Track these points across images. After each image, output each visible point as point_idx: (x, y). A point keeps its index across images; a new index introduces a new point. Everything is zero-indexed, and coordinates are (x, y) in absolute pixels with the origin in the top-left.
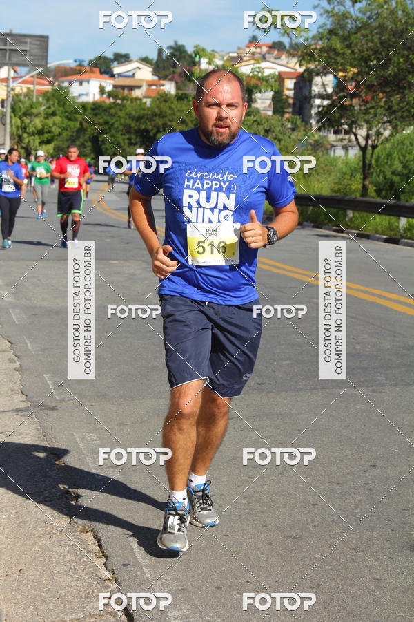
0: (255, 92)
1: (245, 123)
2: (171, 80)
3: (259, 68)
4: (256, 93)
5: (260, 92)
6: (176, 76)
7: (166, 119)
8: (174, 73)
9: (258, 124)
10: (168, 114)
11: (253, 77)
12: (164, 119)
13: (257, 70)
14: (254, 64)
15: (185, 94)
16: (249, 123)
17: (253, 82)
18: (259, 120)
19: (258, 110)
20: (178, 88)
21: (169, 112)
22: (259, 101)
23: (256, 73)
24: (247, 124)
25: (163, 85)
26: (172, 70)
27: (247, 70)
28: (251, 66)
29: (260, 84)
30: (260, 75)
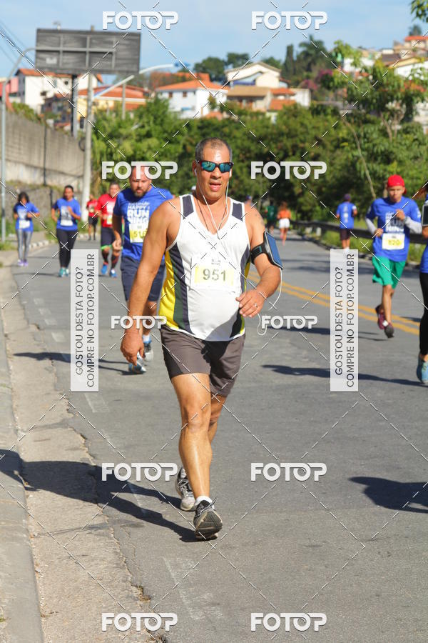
0: (415, 101)
1: (403, 143)
2: (304, 87)
3: (421, 69)
4: (417, 102)
5: (423, 100)
6: (311, 82)
7: (297, 139)
8: (308, 77)
9: (420, 144)
10: (299, 133)
11: (413, 81)
12: (294, 139)
13: (419, 71)
14: (414, 64)
15: (322, 106)
16: (408, 142)
17: (414, 87)
18: (421, 139)
19: (419, 126)
20: (313, 98)
21: (301, 129)
22: (422, 113)
23: (416, 76)
24: (405, 144)
25: (293, 95)
26: (305, 74)
27: (405, 72)
28: (411, 67)
29: (422, 91)
30: (422, 78)
